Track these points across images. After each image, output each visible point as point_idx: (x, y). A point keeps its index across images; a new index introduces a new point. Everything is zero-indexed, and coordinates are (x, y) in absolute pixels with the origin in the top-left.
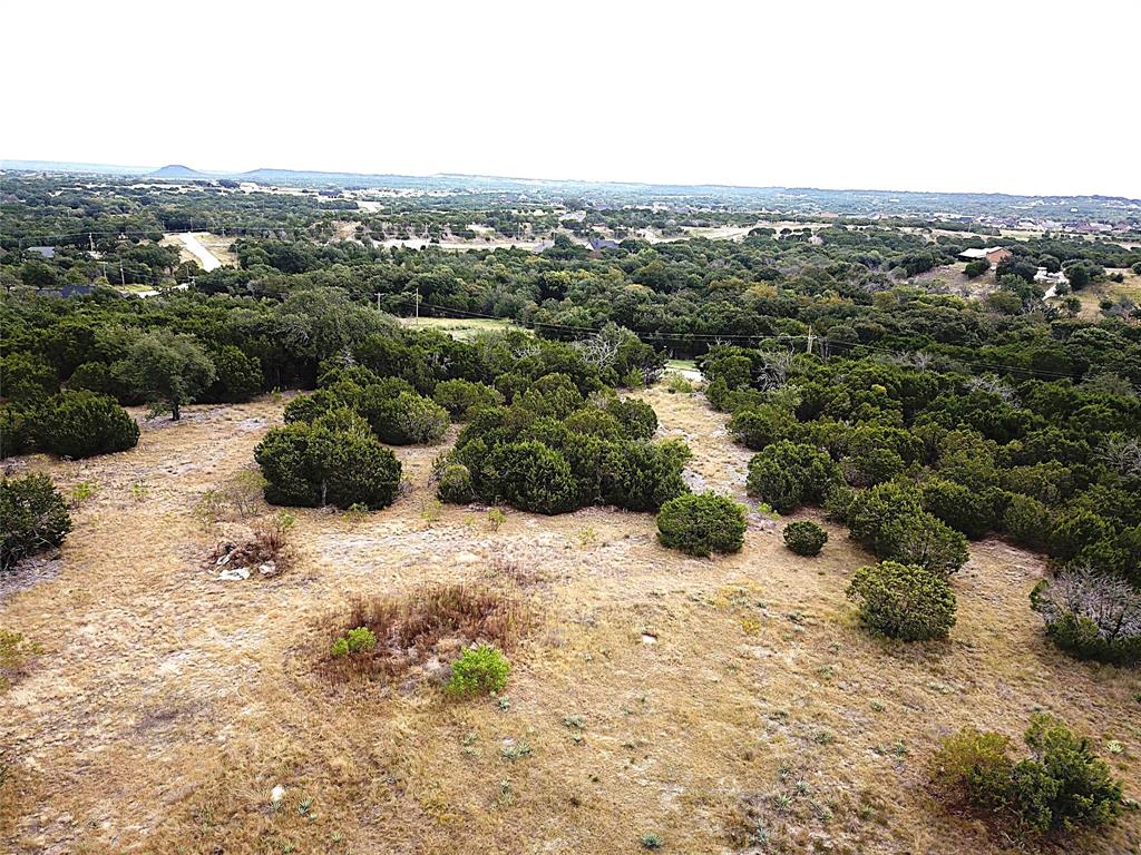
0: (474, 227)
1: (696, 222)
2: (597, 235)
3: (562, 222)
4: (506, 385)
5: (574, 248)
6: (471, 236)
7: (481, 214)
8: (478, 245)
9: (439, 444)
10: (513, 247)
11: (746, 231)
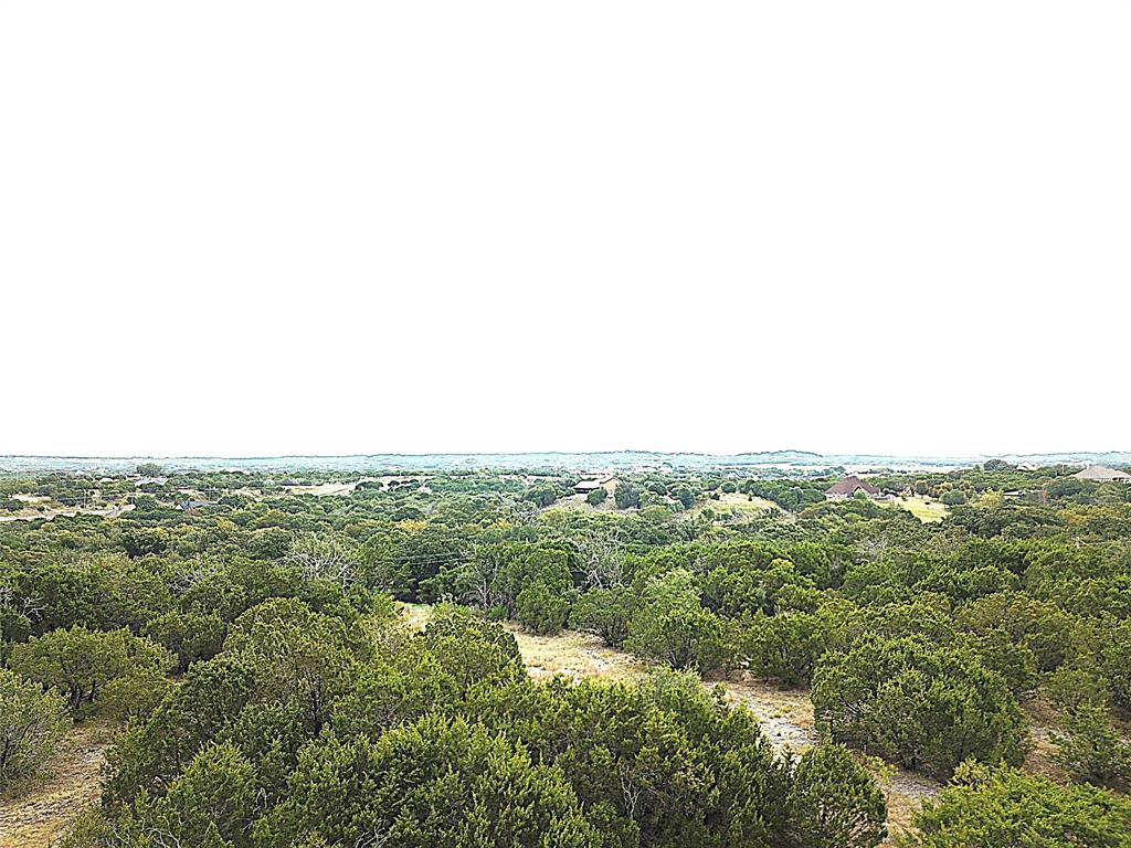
0: (22, 498)
1: (295, 481)
2: (186, 497)
3: (141, 487)
4: (174, 633)
5: (161, 509)
6: (17, 506)
7: (30, 482)
8: (29, 515)
9: (40, 791)
10: (79, 514)
11: (352, 487)
